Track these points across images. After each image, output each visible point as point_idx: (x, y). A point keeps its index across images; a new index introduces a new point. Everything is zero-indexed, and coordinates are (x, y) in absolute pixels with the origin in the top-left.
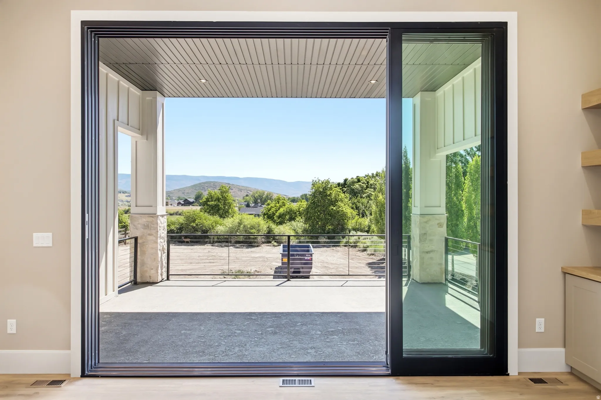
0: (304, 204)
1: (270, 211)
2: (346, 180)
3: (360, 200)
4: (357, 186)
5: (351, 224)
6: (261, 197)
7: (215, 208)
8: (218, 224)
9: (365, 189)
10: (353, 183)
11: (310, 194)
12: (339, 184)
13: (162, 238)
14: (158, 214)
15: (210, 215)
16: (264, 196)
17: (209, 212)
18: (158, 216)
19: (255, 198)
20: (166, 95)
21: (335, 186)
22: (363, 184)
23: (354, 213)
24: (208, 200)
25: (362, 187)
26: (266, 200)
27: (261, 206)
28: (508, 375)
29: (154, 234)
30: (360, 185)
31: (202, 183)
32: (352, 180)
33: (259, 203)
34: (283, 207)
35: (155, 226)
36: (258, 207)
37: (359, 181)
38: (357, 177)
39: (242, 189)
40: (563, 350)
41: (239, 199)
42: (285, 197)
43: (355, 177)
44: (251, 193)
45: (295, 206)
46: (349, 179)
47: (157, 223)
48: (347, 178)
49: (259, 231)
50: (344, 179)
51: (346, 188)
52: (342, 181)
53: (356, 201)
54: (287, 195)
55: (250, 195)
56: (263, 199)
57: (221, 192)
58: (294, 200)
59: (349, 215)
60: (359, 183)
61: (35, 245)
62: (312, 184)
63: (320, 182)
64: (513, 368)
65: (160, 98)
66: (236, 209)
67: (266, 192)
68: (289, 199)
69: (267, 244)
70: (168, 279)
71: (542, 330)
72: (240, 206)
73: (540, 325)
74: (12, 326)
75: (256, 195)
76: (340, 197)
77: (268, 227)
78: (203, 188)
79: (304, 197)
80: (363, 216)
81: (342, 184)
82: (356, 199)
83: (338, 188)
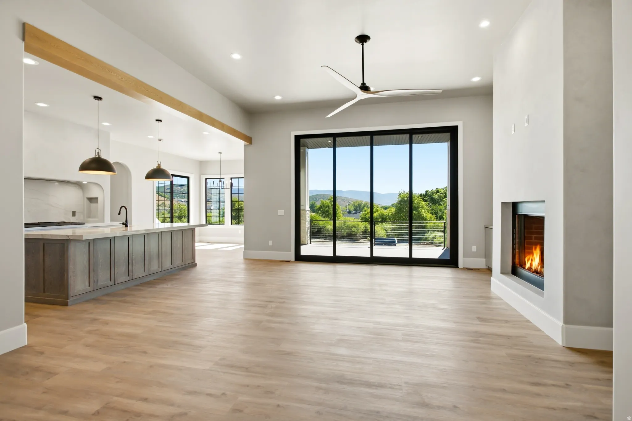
0: (393, 210)
1: (367, 216)
2: (427, 192)
3: (438, 207)
4: (436, 196)
5: (430, 225)
6: (359, 205)
7: (326, 213)
8: (328, 224)
9: (443, 199)
10: (433, 193)
11: (397, 202)
12: (421, 195)
13: (308, 222)
14: (306, 209)
15: (323, 218)
16: (362, 205)
17: (322, 216)
18: (306, 210)
19: (355, 206)
20: (309, 148)
21: (417, 196)
22: (441, 194)
23: (433, 217)
24: (321, 207)
25: (440, 197)
26: (363, 208)
27: (359, 212)
28: (459, 267)
29: (305, 220)
30: (438, 195)
31: (315, 195)
32: (432, 191)
33: (358, 210)
34: (376, 212)
35: (305, 215)
36: (358, 213)
37: (438, 192)
38: (437, 189)
39: (345, 200)
40: (484, 260)
41: (343, 207)
42: (379, 206)
43: (434, 189)
44: (352, 203)
45: (385, 212)
46: (429, 191)
47: (306, 214)
48: (428, 190)
49: (358, 229)
50: (426, 190)
51: (426, 197)
52: (424, 193)
53: (434, 208)
54: (381, 204)
55: (351, 204)
56: (362, 207)
57: (330, 201)
58: (386, 208)
59: (428, 218)
60: (438, 194)
61: (278, 214)
62: (399, 194)
63: (405, 193)
64: (461, 264)
65: (306, 149)
66: (341, 215)
67: (364, 202)
68: (382, 207)
69: (364, 240)
70: (311, 243)
71: (475, 251)
72: (343, 212)
73: (474, 249)
74: (271, 243)
75: (356, 204)
76: (421, 205)
77: (365, 227)
78: (315, 199)
79: (393, 206)
80: (440, 220)
81: (424, 194)
82: (435, 206)
83: (420, 197)
